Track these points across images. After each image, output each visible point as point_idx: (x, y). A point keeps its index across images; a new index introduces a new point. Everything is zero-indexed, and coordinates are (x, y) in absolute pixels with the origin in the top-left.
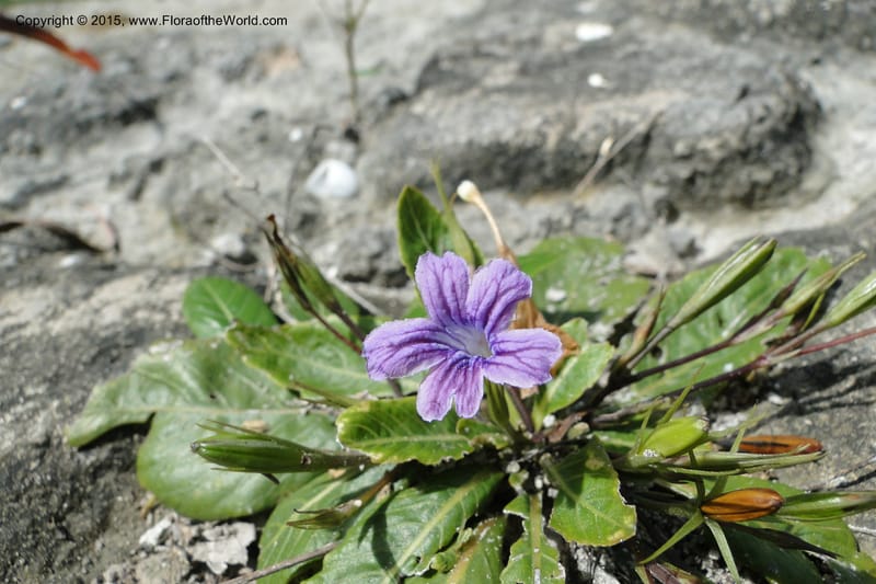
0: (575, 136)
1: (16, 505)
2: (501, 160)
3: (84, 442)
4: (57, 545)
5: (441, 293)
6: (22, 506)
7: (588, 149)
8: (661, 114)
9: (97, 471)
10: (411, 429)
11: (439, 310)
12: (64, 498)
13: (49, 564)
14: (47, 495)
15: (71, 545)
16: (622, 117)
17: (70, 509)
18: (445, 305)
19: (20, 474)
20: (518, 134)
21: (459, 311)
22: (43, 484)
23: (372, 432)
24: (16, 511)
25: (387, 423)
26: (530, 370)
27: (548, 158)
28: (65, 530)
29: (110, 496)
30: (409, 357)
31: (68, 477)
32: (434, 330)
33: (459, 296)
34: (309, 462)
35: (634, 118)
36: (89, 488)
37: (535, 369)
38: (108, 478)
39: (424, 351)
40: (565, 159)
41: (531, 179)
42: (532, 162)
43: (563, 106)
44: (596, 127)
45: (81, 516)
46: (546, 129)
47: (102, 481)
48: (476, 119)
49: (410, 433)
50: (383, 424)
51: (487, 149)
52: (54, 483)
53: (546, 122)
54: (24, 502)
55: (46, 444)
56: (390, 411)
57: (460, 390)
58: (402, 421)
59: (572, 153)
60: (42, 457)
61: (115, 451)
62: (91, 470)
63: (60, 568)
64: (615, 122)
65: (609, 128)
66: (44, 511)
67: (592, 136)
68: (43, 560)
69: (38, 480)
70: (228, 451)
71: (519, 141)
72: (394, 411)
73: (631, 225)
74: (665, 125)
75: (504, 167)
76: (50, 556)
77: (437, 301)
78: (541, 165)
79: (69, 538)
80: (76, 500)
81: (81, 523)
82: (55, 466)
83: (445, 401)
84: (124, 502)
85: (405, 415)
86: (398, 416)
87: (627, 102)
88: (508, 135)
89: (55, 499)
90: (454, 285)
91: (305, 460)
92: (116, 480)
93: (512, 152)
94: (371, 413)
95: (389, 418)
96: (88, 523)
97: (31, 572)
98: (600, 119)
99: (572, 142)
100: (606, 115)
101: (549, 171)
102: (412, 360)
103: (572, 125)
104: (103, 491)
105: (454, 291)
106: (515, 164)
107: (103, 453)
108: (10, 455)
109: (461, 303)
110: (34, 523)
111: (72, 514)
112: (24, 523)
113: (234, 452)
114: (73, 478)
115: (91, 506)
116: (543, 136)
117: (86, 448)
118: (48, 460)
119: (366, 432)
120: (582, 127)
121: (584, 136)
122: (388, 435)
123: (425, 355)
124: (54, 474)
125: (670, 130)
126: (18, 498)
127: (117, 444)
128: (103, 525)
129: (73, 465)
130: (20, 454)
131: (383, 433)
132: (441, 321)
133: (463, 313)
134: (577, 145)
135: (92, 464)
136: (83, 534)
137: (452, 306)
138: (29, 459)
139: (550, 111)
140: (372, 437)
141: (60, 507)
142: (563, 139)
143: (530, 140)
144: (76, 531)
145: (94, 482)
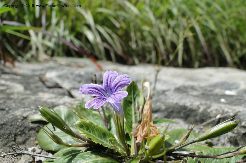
0: (209, 110)
1: (10, 127)
2: (184, 111)
3: (33, 121)
4: (11, 141)
5: (107, 80)
6: (11, 128)
7: (212, 115)
8: (239, 112)
9: (31, 129)
10: (98, 135)
11: (105, 84)
12: (20, 131)
13: (6, 144)
14: (17, 128)
15: (14, 143)
16: (226, 110)
17: (20, 135)
18: (107, 83)
19: (16, 121)
20: (191, 105)
21: (110, 85)
22: (18, 126)
23: (85, 128)
24: (9, 128)
25: (92, 130)
26: (115, 99)
27: (198, 114)
28: (15, 139)
29: (30, 137)
30: (90, 91)
31: (24, 126)
32: (102, 89)
33: (111, 81)
34: (65, 129)
35: (230, 111)
36: (27, 132)
37: (116, 98)
38: (32, 132)
39: (95, 91)
40: (204, 116)
41: (191, 119)
42: (193, 114)
43: (208, 103)
44: (217, 110)
45: (21, 137)
46: (200, 106)
47: (31, 132)
48: (181, 99)
49: (97, 136)
50: (90, 129)
51: (181, 107)
52: (21, 126)
53: (201, 104)
54: (12, 127)
55: (25, 118)
56: (94, 127)
57: (98, 102)
58: (97, 132)
59: (207, 115)
60: (22, 120)
61: (38, 126)
62: (30, 128)
63: (8, 147)
64: (223, 111)
65: (221, 111)
66: (14, 132)
67: (214, 112)
68: (6, 142)
69: (18, 124)
70: (45, 112)
71: (191, 107)
72: (96, 128)
73: (219, 140)
74: (240, 115)
75: (184, 113)
76: (8, 143)
77: (106, 81)
78: (196, 115)
79: (15, 141)
80: (23, 133)
81: (20, 139)
82: (23, 123)
83: (92, 104)
84: (32, 140)
85: (98, 131)
86: (96, 129)
87: (230, 107)
88: (188, 104)
89: (18, 130)
90: (111, 78)
91: (65, 127)
92: (34, 134)
93: (188, 109)
94: (88, 124)
95: (93, 129)
97: (1, 143)
98: (219, 108)
99: (207, 112)
100: (221, 108)
101: (198, 118)
102: (90, 92)
103: (209, 107)
104: (29, 134)
105: (111, 79)
106: (188, 113)
107: (35, 125)
108: (17, 116)
109: (111, 83)
110: (10, 133)
111: (19, 136)
112: (8, 132)
113: (47, 113)
114: (25, 128)
115: (25, 136)
116: (199, 108)
118: (24, 121)
119: (84, 127)
120: (212, 108)
121: (211, 111)
122: (90, 132)
123: (95, 92)
124: (22, 125)
125: (242, 117)
126: (11, 126)
129: (28, 125)
130: (19, 117)
131: (89, 130)
132: (105, 88)
133: (111, 86)
134: (209, 113)
135: (31, 127)
136: (18, 142)
137: (109, 83)
138: (20, 119)
139: (203, 102)
140: (85, 130)
141: (18, 133)
142: (205, 110)
143: (194, 108)
144: (17, 140)
145: (29, 131)
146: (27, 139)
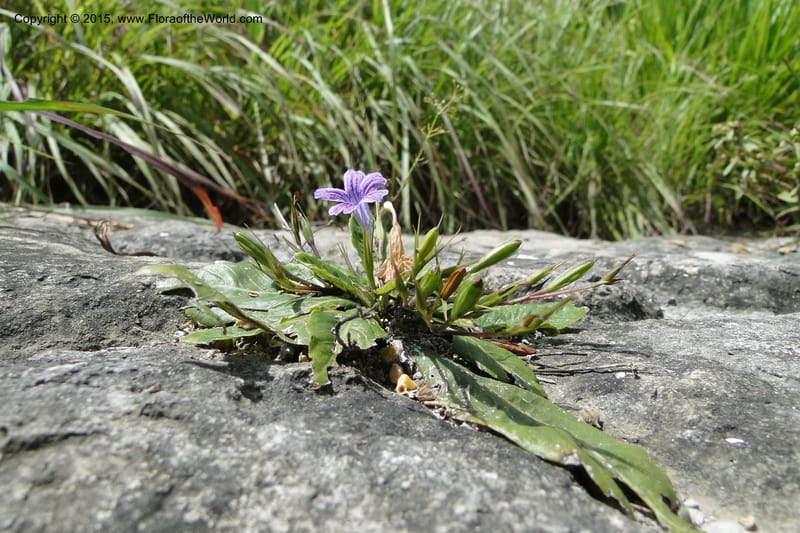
1: (122, 302)
4: (134, 325)
5: (352, 181)
6: (126, 304)
9: (166, 304)
11: (349, 187)
12: (146, 308)
13: (127, 330)
14: (139, 303)
15: (140, 328)
17: (147, 314)
19: (131, 292)
22: (139, 299)
24: (122, 304)
28: (140, 322)
29: (167, 317)
31: (152, 300)
32: (345, 195)
33: (358, 182)
36: (160, 309)
38: (171, 309)
45: (151, 319)
47: (167, 310)
52: (145, 300)
54: (127, 302)
55: (148, 286)
60: (144, 289)
61: (179, 300)
63: (131, 334)
66: (134, 310)
68: (125, 327)
69: (138, 296)
76: (128, 327)
77: (350, 184)
80: (151, 311)
81: (149, 322)
82: (148, 295)
89: (142, 307)
92: (173, 313)
96: (152, 323)
104: (166, 313)
107: (172, 298)
108: (130, 284)
109: (358, 185)
110: (128, 312)
111: (147, 316)
112: (123, 310)
114: (155, 302)
115: (157, 317)
117: (166, 293)
118: (146, 292)
124: (147, 297)
126: (125, 300)
127: (181, 297)
128: (159, 327)
129: (157, 297)
130: (134, 284)
132: (350, 193)
133: (358, 189)
135: (165, 301)
136: (147, 327)
138: (137, 287)
141: (143, 311)
144: (145, 324)
145: (163, 307)
146: (164, 321)
